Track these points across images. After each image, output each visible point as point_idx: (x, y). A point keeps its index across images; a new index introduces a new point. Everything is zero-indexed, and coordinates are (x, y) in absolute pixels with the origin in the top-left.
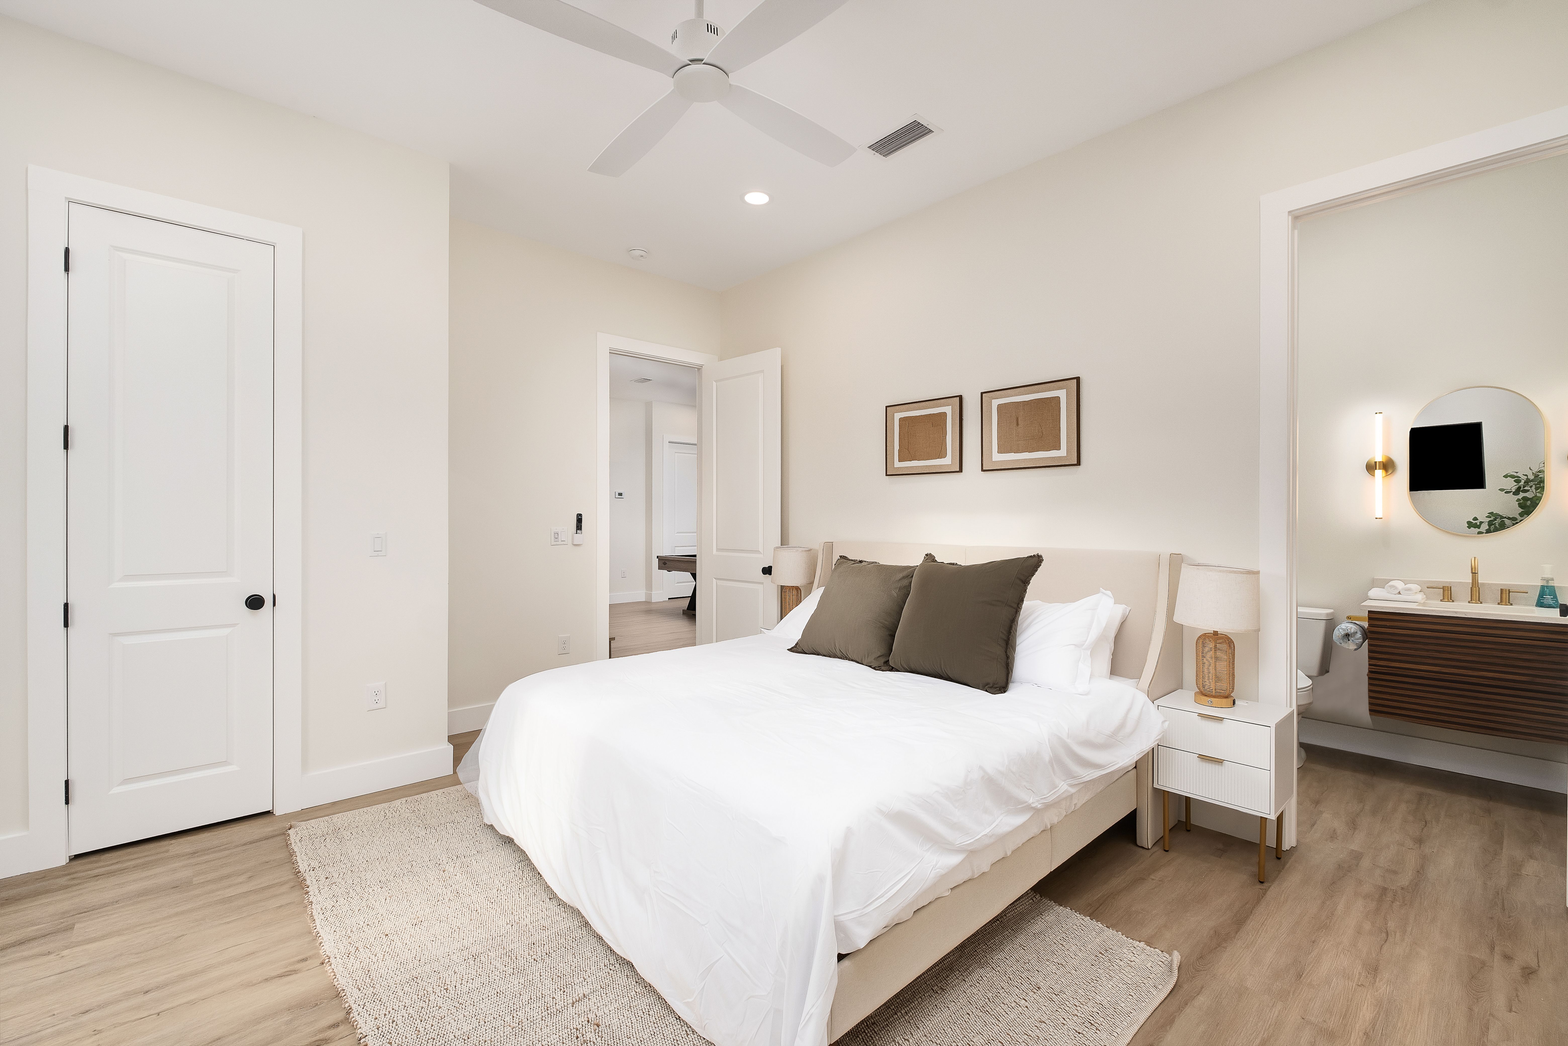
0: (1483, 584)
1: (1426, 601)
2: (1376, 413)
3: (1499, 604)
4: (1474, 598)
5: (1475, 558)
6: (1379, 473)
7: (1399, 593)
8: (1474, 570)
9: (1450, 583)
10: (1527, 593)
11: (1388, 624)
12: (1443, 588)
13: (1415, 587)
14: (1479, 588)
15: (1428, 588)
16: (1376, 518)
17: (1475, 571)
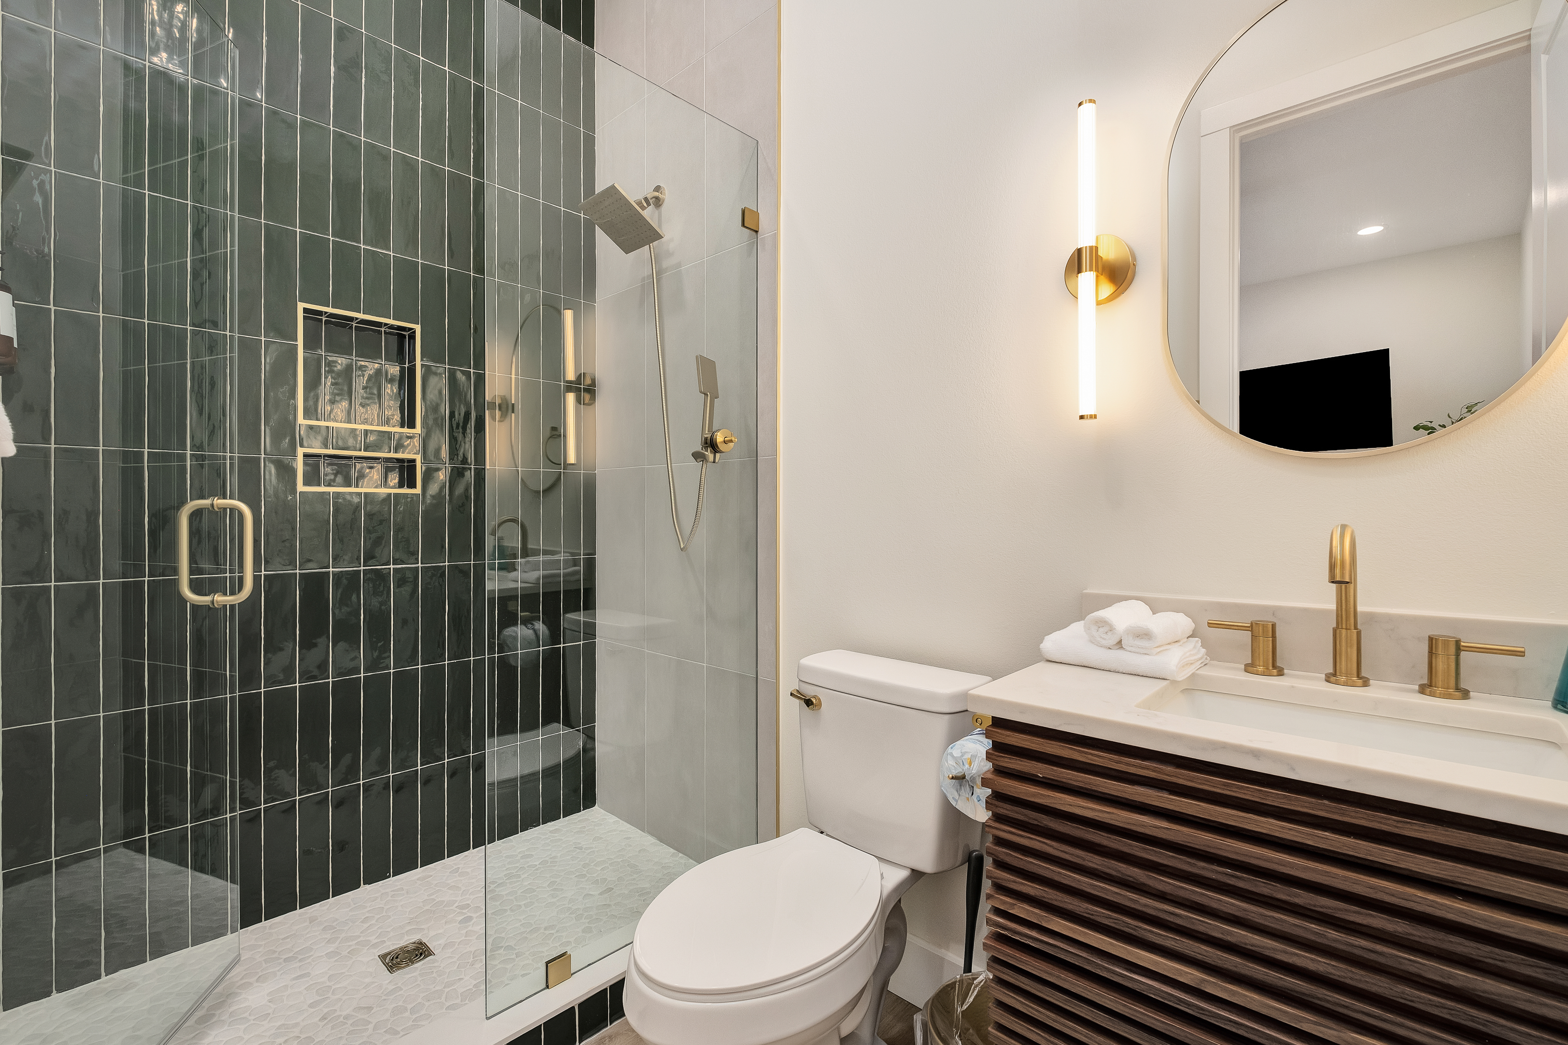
0: (1372, 618)
1: (1204, 672)
2: (1080, 104)
3: (1422, 690)
4: (1343, 665)
5: (1344, 527)
6: (1087, 279)
7: (1119, 644)
8: (1338, 571)
9: (1274, 610)
10: (1522, 654)
11: (1041, 770)
12: (1252, 628)
13: (1182, 623)
14: (1359, 634)
15: (1210, 625)
16: (1082, 417)
17: (1343, 575)
